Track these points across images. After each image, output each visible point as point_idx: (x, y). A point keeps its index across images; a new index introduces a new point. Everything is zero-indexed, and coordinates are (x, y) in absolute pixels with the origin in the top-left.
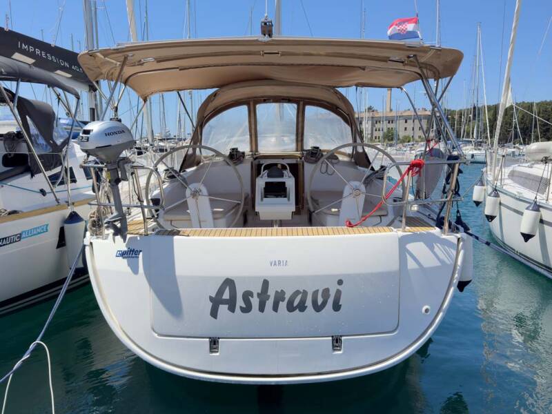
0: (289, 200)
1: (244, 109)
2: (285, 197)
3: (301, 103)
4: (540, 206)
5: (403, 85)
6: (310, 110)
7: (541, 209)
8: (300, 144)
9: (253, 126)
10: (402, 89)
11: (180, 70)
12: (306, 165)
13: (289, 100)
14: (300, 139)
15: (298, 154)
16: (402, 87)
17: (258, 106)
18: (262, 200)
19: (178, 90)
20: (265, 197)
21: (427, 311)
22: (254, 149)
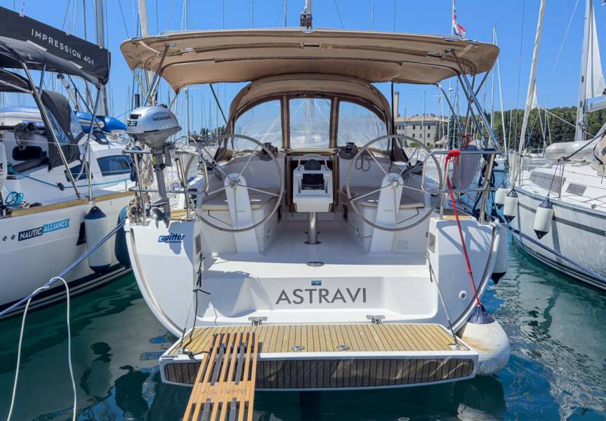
0: (326, 192)
1: (277, 103)
2: (323, 189)
3: (336, 99)
4: (553, 204)
5: (439, 81)
6: (345, 106)
7: (554, 206)
8: (333, 140)
9: (285, 122)
10: (438, 86)
11: (216, 62)
12: (341, 160)
13: (322, 95)
14: (333, 135)
15: (332, 151)
16: (438, 83)
17: (290, 101)
18: (299, 192)
19: (211, 83)
20: (303, 189)
21: (463, 296)
22: (286, 145)
